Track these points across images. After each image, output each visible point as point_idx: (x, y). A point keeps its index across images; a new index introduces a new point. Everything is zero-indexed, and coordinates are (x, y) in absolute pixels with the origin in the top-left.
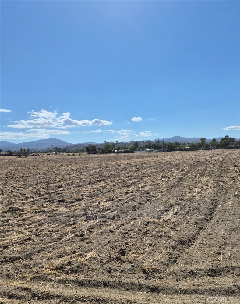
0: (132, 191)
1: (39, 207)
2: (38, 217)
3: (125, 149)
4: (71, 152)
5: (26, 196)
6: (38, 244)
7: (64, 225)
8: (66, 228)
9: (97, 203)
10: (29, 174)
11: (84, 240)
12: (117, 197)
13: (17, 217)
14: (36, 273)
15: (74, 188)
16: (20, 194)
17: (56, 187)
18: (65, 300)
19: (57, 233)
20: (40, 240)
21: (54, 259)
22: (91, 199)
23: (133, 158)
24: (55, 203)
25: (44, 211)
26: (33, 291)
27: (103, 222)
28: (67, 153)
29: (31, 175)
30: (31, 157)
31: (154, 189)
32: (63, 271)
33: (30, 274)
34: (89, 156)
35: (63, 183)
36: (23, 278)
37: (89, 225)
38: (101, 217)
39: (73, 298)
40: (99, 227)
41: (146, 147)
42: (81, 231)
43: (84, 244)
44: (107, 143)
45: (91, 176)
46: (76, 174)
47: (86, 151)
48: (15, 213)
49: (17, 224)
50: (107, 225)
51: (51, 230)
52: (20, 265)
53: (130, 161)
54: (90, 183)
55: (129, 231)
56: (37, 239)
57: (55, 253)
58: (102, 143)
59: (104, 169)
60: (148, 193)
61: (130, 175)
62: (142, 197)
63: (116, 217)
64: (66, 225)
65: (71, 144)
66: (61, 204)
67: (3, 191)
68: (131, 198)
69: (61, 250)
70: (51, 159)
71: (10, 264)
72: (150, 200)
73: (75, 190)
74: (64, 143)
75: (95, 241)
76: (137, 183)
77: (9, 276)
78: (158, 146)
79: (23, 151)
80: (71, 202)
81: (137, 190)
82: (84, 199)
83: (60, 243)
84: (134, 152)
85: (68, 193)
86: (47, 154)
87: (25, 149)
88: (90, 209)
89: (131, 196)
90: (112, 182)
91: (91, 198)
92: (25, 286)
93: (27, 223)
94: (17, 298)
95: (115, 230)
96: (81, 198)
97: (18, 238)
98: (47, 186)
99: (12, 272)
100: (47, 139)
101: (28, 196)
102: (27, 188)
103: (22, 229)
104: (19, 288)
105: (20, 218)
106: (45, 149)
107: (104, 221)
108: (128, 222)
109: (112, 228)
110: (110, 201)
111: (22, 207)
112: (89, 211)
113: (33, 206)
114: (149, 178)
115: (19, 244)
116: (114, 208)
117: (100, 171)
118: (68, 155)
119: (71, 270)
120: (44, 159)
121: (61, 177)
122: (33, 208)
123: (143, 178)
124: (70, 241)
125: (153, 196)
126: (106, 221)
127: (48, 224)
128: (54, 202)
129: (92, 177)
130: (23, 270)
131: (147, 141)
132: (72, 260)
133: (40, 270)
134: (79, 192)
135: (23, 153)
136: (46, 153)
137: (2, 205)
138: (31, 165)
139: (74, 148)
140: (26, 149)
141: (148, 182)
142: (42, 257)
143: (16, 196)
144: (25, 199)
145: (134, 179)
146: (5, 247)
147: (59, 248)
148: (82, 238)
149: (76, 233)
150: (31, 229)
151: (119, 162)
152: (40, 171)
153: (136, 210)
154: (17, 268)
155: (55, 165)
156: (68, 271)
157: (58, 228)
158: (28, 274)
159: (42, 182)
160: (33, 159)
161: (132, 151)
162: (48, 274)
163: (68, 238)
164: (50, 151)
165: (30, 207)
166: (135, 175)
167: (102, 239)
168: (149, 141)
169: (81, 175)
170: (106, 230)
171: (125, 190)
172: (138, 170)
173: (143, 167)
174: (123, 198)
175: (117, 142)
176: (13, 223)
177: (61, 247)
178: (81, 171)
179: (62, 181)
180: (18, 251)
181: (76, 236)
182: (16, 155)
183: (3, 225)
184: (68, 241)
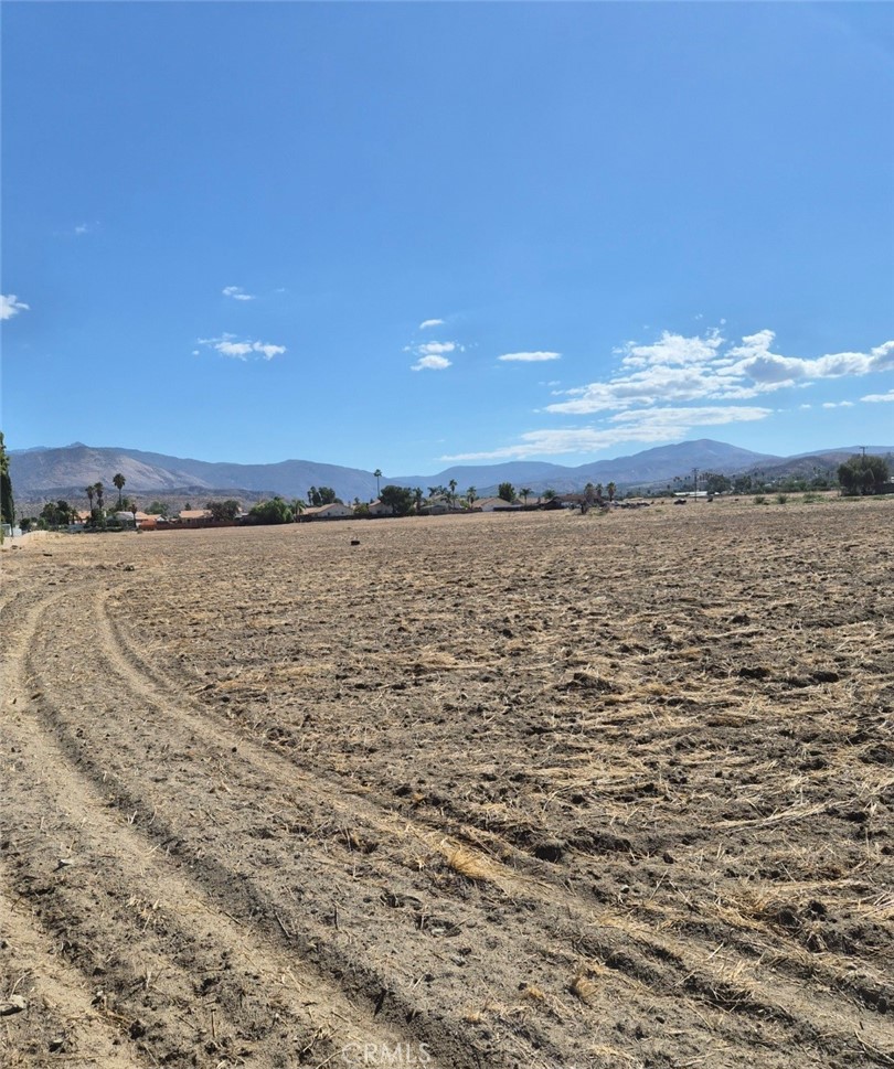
1: (669, 684)
2: (670, 718)
4: (769, 491)
5: (622, 642)
6: (684, 812)
7: (774, 763)
8: (784, 776)
10: (619, 570)
11: (871, 836)
13: (601, 711)
14: (690, 908)
15: (797, 628)
16: (601, 634)
17: (726, 619)
18: (813, 1038)
19: (750, 786)
20: (689, 801)
21: (752, 878)
22: (882, 680)
24: (729, 679)
25: (692, 702)
26: (688, 968)
28: (754, 497)
29: (629, 572)
30: (618, 512)
32: (795, 933)
33: (669, 909)
34: (853, 505)
35: (749, 605)
36: (649, 916)
37: (885, 781)
39: (850, 1043)
42: (853, 799)
43: (871, 851)
45: (869, 584)
46: (803, 577)
47: (835, 485)
48: (591, 694)
49: (602, 731)
51: (725, 774)
52: (629, 868)
54: (871, 614)
56: (679, 795)
57: (751, 858)
64: (784, 765)
65: (773, 459)
66: (754, 685)
67: (545, 622)
69: (775, 854)
70: (691, 519)
71: (596, 858)
73: (805, 637)
74: (742, 454)
77: (600, 896)
79: (595, 493)
80: (794, 683)
82: (846, 675)
83: (768, 827)
85: (780, 647)
86: (675, 500)
87: (600, 486)
88: (882, 720)
91: (880, 676)
92: (659, 943)
93: (635, 732)
94: (636, 975)
96: (835, 671)
97: (614, 777)
98: (691, 615)
99: (607, 883)
100: (676, 443)
101: (630, 642)
102: (621, 618)
103: (621, 751)
104: (638, 943)
105: (608, 714)
106: (667, 483)
111: (612, 679)
112: (881, 727)
113: (648, 681)
115: (618, 799)
118: (759, 501)
119: (825, 938)
120: (665, 517)
121: (740, 586)
122: (650, 686)
124: (809, 830)
127: (712, 747)
128: (723, 675)
129: (879, 588)
130: (643, 887)
132: (825, 901)
133: (703, 904)
134: (823, 646)
135: (593, 499)
136: (673, 496)
137: (549, 665)
138: (622, 538)
139: (785, 472)
140: (604, 485)
142: (705, 860)
143: (588, 642)
144: (620, 654)
146: (578, 800)
147: (767, 844)
148: (862, 828)
149: (829, 804)
150: (649, 757)
152: (659, 562)
154: (623, 876)
155: (711, 541)
156: (814, 936)
157: (753, 770)
158: (662, 904)
159: (668, 601)
160: (629, 519)
162: (735, 927)
163: (799, 814)
164: (686, 488)
165: (637, 681)
169: (823, 579)
176: (589, 728)
177: (774, 842)
178: (821, 565)
179: (745, 601)
180: (620, 821)
181: (830, 814)
182: (573, 507)
183: (559, 729)
184: (797, 825)
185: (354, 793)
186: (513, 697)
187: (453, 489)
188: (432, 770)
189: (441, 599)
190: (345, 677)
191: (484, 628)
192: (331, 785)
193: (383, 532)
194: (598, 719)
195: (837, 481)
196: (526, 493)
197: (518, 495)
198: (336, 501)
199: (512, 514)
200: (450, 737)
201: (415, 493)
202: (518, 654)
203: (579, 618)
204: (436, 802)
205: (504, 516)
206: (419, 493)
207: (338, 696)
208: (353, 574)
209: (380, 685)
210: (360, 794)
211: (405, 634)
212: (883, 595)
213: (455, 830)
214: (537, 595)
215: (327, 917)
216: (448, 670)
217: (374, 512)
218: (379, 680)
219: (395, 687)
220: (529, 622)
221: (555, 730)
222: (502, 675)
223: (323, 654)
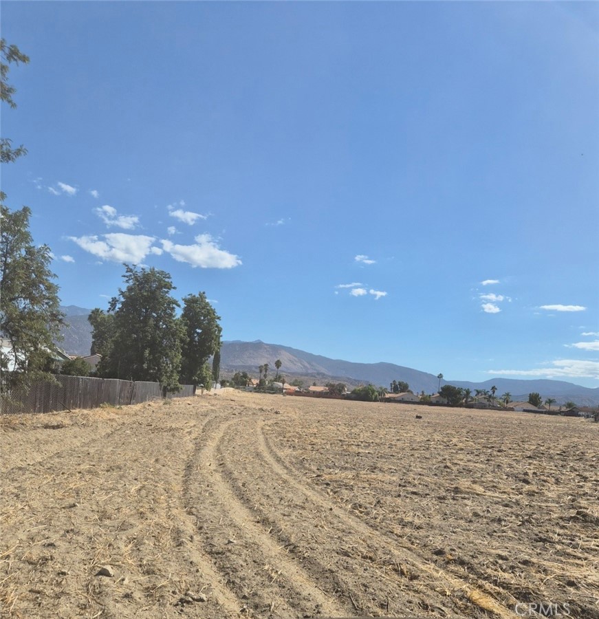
13: (596, 538)
48: (589, 526)
49: (596, 550)
143: (590, 496)
176: (585, 547)
182: (588, 417)
183: (560, 542)
185: (405, 547)
186: (526, 518)
187: (494, 392)
188: (460, 546)
189: (477, 455)
190: (405, 486)
191: (508, 476)
192: (390, 540)
193: (439, 414)
194: (593, 543)
196: (550, 402)
197: (543, 403)
198: (409, 391)
199: (537, 415)
200: (476, 531)
201: (465, 392)
202: (534, 495)
203: (585, 481)
204: (462, 563)
205: (530, 416)
206: (468, 392)
207: (399, 496)
208: (416, 434)
209: (429, 495)
210: (409, 549)
211: (448, 470)
213: (475, 581)
214: (552, 464)
215: (382, 604)
216: (478, 495)
217: (434, 401)
218: (428, 492)
219: (439, 498)
220: (542, 477)
221: (557, 542)
222: (519, 504)
223: (391, 472)
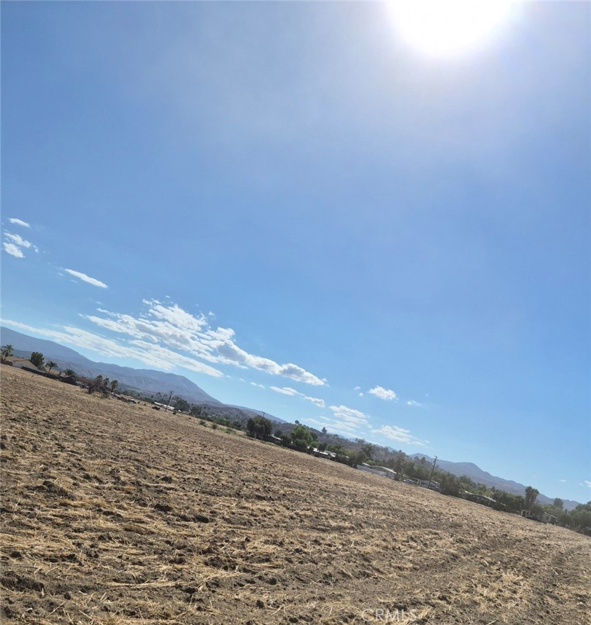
0: (329, 542)
1: (108, 502)
2: (101, 521)
3: (337, 452)
4: (209, 420)
5: (87, 472)
6: (90, 573)
7: (156, 557)
8: (159, 565)
9: (243, 539)
10: (102, 432)
11: (194, 600)
12: (292, 543)
13: (55, 508)
14: (71, 624)
15: (197, 492)
16: (74, 464)
17: (159, 477)
19: (136, 566)
20: (95, 568)
21: (118, 613)
22: (230, 527)
23: (351, 477)
24: (147, 508)
25: (119, 516)
27: (246, 580)
28: (199, 420)
29: (108, 435)
30: (114, 400)
31: (384, 556)
33: (56, 624)
34: (250, 441)
35: (175, 474)
37: (212, 576)
38: (245, 570)
40: (234, 589)
41: (391, 464)
42: (192, 582)
43: (192, 608)
44: (301, 425)
45: (243, 481)
46: (210, 468)
47: (244, 428)
48: (52, 496)
49: (51, 519)
50: (253, 591)
51: (124, 558)
52: (37, 599)
53: (342, 482)
54: (238, 495)
55: (301, 617)
56: (90, 564)
57: (121, 604)
58: (289, 422)
59: (278, 477)
60: (366, 560)
61: (335, 508)
62: (351, 564)
63: (278, 582)
64: (161, 559)
65: (217, 402)
66: (160, 514)
67: (35, 447)
68: (325, 555)
69: (137, 603)
70: (159, 419)
71: (15, 592)
72: (368, 576)
73: (199, 497)
74: (202, 393)
75: (217, 612)
76: (348, 531)
77: (9, 613)
78: (419, 471)
79: (103, 383)
80: (184, 518)
81: (343, 545)
82: (212, 521)
83: (138, 589)
84: (358, 466)
86: (153, 406)
87: (108, 379)
88: (223, 545)
89: (326, 552)
90: (288, 509)
91: (230, 525)
93: (75, 525)
95: (270, 607)
96: (208, 517)
97: (48, 547)
98: (138, 469)
99: (18, 606)
100: (166, 372)
101: (91, 474)
102: (91, 459)
103: (60, 533)
105: (60, 510)
106: (152, 394)
107: (249, 579)
108: (305, 600)
109: (264, 598)
110: (274, 546)
111: (71, 491)
112: (221, 549)
113: (95, 498)
114: (377, 529)
115: (46, 560)
116: (281, 563)
117: (268, 480)
118: (202, 423)
120: (143, 413)
121: (174, 462)
122: (95, 500)
123: (363, 524)
124: (162, 593)
125: (378, 570)
126: (252, 582)
127: (122, 542)
128: (145, 505)
129: (246, 484)
130: (43, 611)
131: (395, 452)
133: (81, 623)
134: (207, 504)
135: (100, 386)
136: (153, 403)
137: (27, 473)
138: (111, 416)
139: (221, 412)
140: (111, 381)
141: (373, 537)
142: (92, 601)
143: (62, 466)
144: (82, 479)
145: (343, 520)
146: (16, 555)
147: (134, 598)
148: (191, 596)
149: (178, 582)
150: (78, 540)
151: (317, 475)
152: (129, 435)
153: (329, 584)
154: (31, 603)
155: (166, 434)
157: (141, 559)
158: (52, 622)
159: (127, 458)
160: (120, 407)
161: (354, 462)
163: (159, 585)
164: (162, 401)
165: (89, 496)
166: (346, 513)
167: (234, 612)
168: (401, 455)
169: (220, 472)
170: (248, 599)
171: (315, 534)
172: (356, 506)
173: (370, 504)
174: (306, 550)
175: (324, 430)
176: (41, 517)
177: (139, 597)
178: (222, 464)
179: (174, 471)
180: (42, 571)
181: (177, 588)
182: (83, 387)
183: (19, 512)
184: (156, 590)
194: (51, 512)
195: (246, 427)
196: (52, 365)
197: (45, 364)
199: (36, 375)
202: (5, 461)
203: (62, 451)
205: (29, 375)
212: (247, 487)
214: (35, 429)
220: (21, 443)
221: (15, 512)
